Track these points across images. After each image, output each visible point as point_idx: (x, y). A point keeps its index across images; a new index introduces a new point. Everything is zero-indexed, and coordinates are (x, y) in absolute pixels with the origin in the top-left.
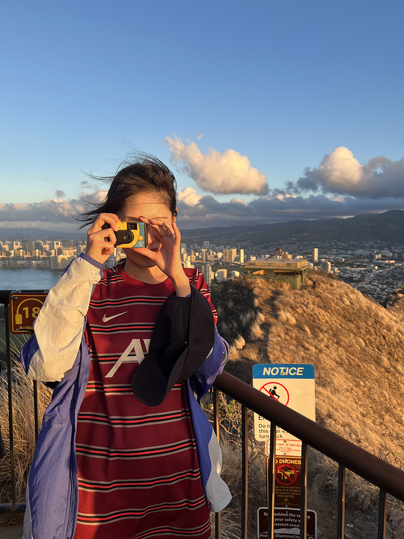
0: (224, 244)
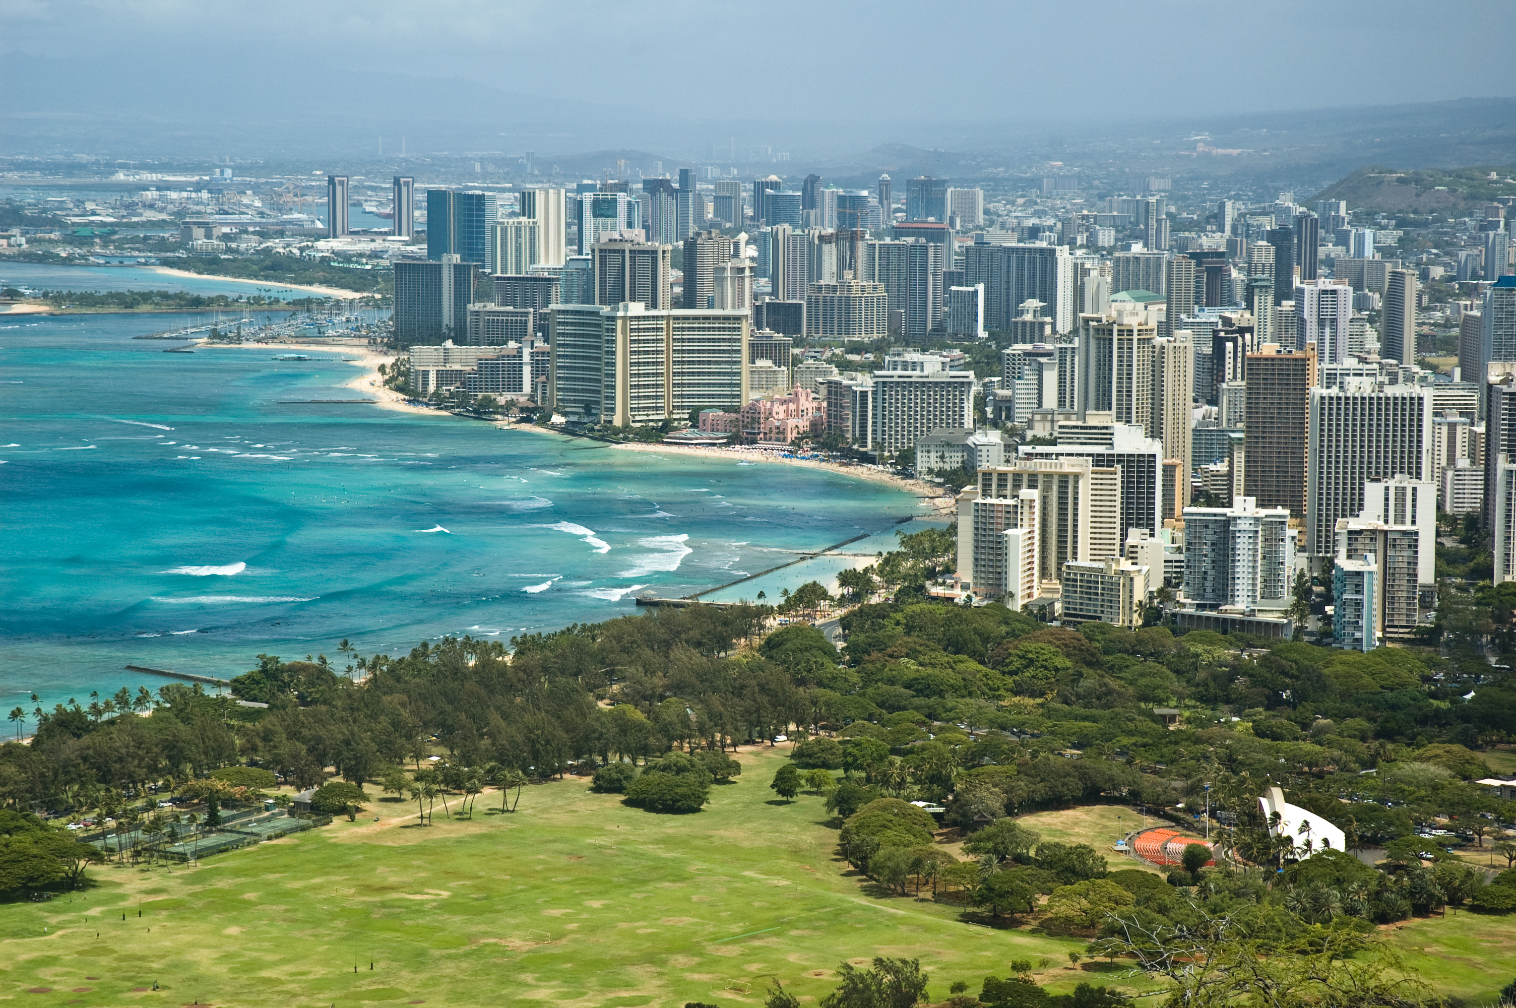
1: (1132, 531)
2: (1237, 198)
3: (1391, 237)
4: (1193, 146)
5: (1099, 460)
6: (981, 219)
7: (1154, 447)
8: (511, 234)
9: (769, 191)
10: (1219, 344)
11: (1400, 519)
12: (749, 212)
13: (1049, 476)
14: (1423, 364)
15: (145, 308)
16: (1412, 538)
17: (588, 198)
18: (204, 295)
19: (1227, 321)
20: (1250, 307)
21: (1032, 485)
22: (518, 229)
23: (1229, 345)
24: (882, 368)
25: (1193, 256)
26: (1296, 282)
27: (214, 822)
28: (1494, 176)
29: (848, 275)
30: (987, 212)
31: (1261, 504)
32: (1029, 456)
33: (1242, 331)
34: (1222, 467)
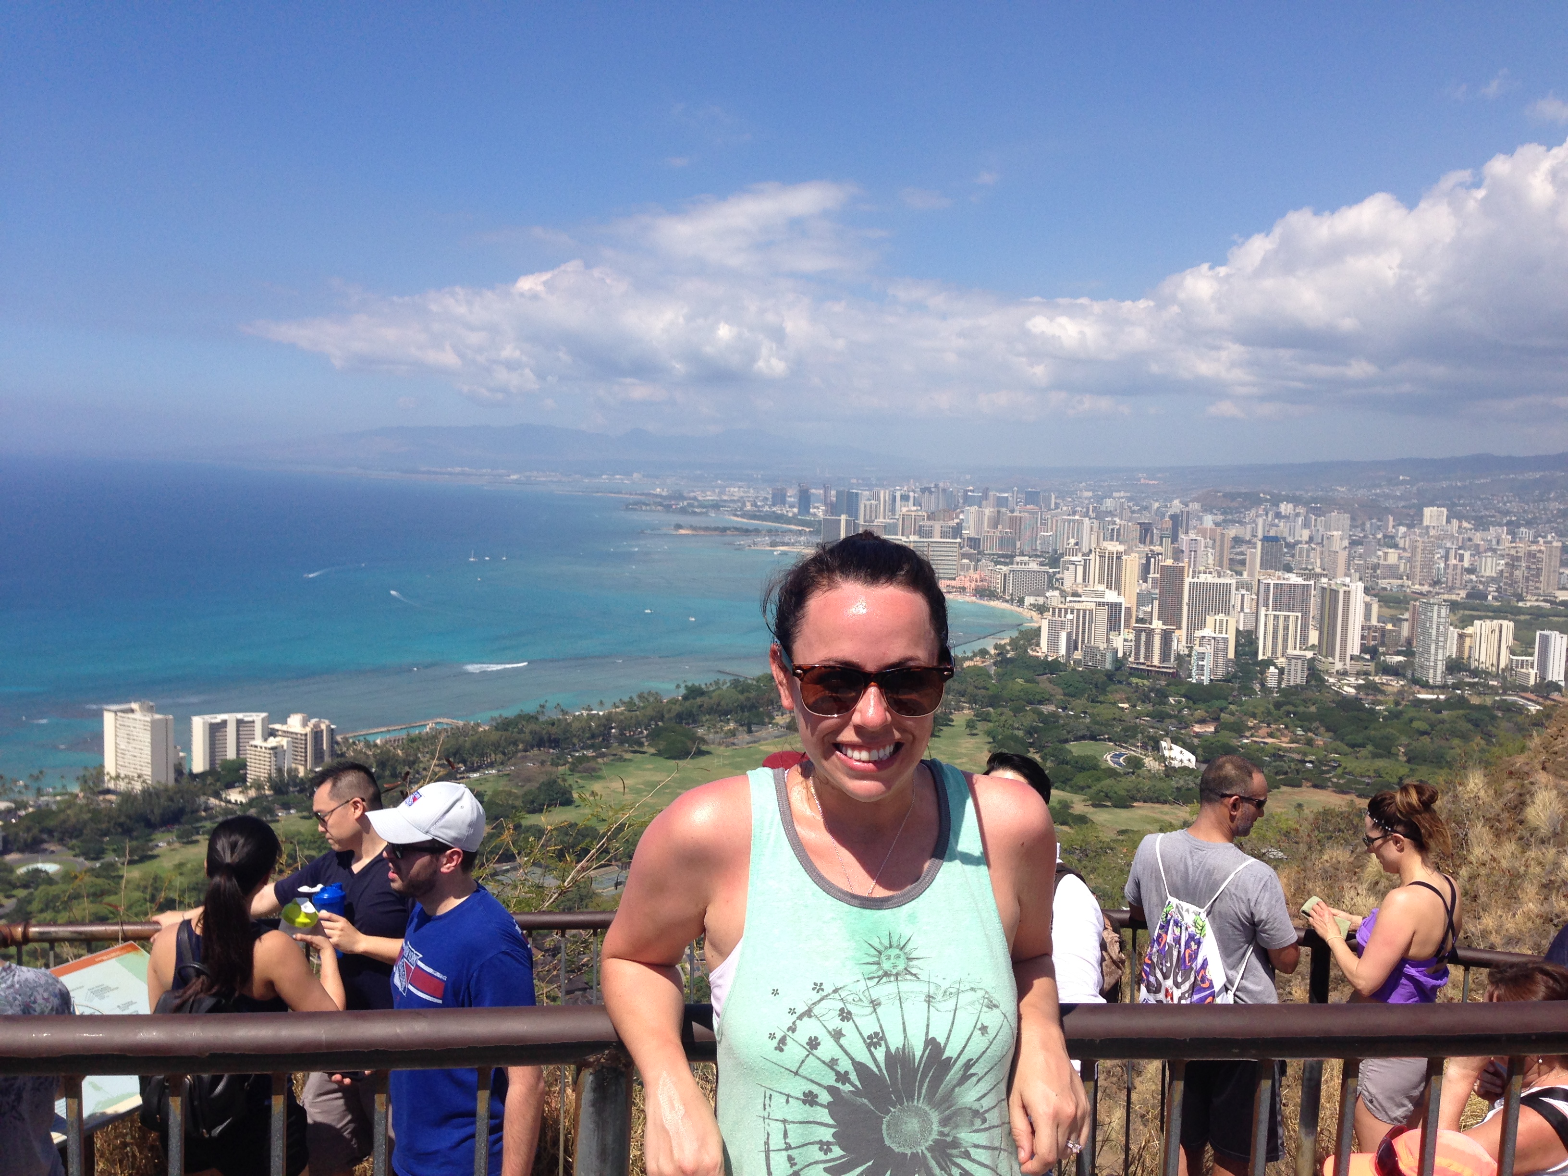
0: (1509, 523)
1: (1112, 633)
2: (1157, 501)
3: (1220, 518)
4: (1139, 480)
5: (1099, 604)
6: (1053, 506)
7: (1121, 599)
8: (868, 508)
9: (969, 493)
10: (1148, 559)
11: (1221, 632)
12: (961, 501)
13: (1078, 610)
14: (1231, 570)
15: (729, 532)
16: (1226, 640)
17: (898, 494)
18: (750, 528)
19: (1151, 551)
20: (1161, 544)
21: (1072, 613)
22: (871, 506)
23: (1152, 560)
24: (1012, 564)
25: (1139, 524)
26: (1182, 536)
27: (750, 731)
28: (1262, 495)
29: (1000, 527)
30: (1056, 503)
31: (1164, 624)
32: (1070, 601)
33: (1158, 554)
34: (1149, 609)
